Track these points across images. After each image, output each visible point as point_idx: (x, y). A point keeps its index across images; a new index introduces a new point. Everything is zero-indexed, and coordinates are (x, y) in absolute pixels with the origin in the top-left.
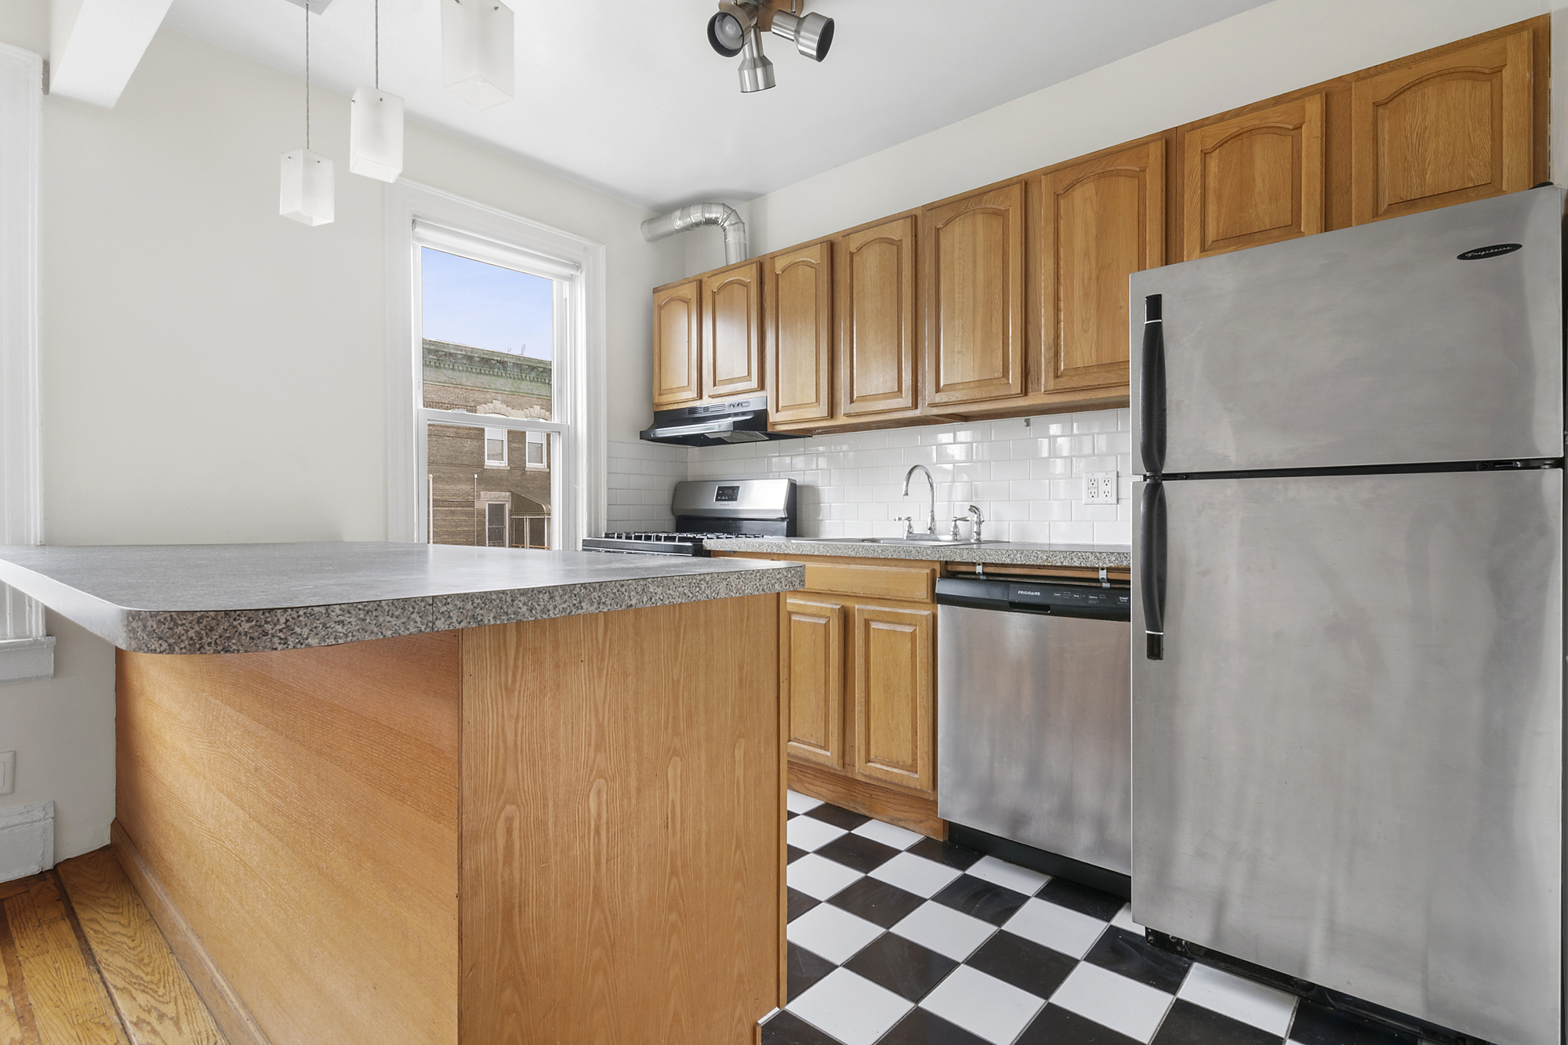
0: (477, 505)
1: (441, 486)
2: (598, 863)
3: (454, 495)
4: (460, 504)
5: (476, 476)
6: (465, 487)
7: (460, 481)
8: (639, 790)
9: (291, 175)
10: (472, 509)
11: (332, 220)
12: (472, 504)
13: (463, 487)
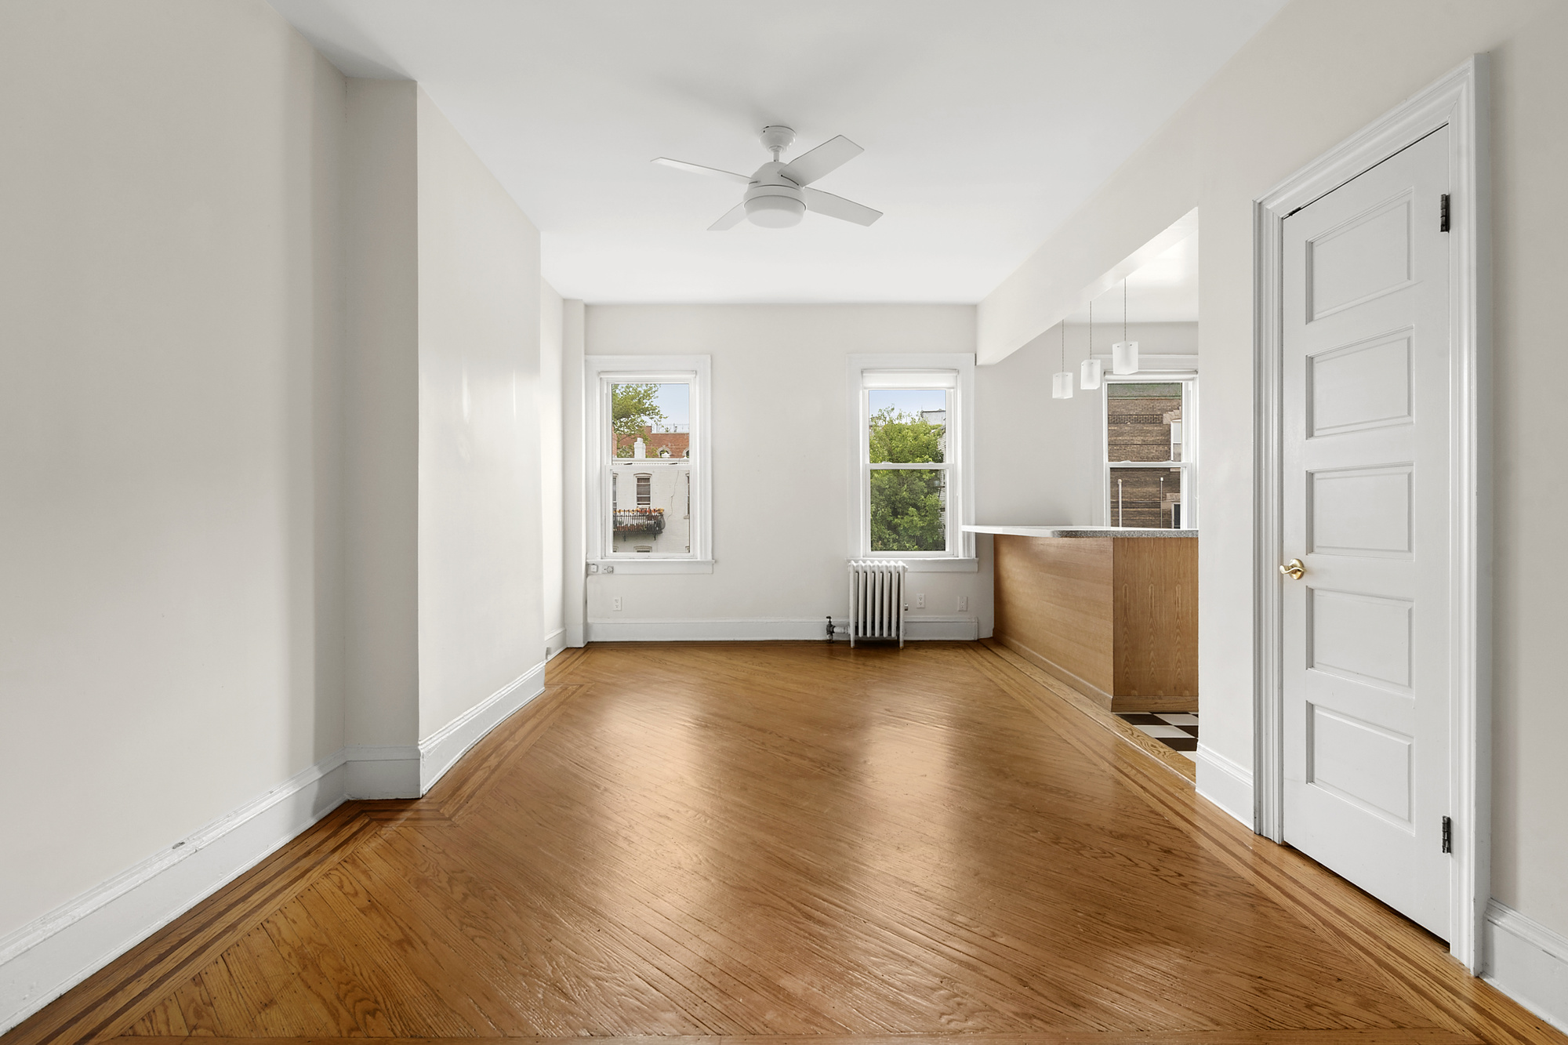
0: (1163, 506)
1: (1129, 489)
2: (1151, 606)
3: (1141, 497)
4: (1147, 505)
5: (1162, 479)
6: (1152, 489)
7: (1146, 484)
8: (1165, 590)
9: (1056, 382)
10: (1158, 509)
11: (1072, 396)
12: (1158, 505)
13: (1150, 489)
